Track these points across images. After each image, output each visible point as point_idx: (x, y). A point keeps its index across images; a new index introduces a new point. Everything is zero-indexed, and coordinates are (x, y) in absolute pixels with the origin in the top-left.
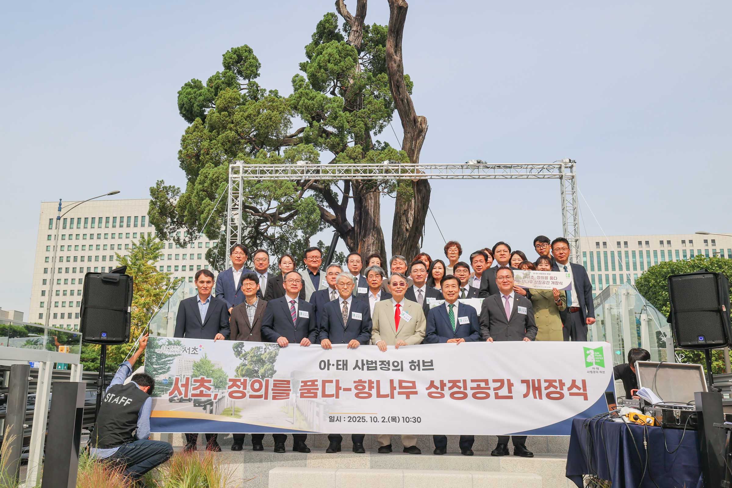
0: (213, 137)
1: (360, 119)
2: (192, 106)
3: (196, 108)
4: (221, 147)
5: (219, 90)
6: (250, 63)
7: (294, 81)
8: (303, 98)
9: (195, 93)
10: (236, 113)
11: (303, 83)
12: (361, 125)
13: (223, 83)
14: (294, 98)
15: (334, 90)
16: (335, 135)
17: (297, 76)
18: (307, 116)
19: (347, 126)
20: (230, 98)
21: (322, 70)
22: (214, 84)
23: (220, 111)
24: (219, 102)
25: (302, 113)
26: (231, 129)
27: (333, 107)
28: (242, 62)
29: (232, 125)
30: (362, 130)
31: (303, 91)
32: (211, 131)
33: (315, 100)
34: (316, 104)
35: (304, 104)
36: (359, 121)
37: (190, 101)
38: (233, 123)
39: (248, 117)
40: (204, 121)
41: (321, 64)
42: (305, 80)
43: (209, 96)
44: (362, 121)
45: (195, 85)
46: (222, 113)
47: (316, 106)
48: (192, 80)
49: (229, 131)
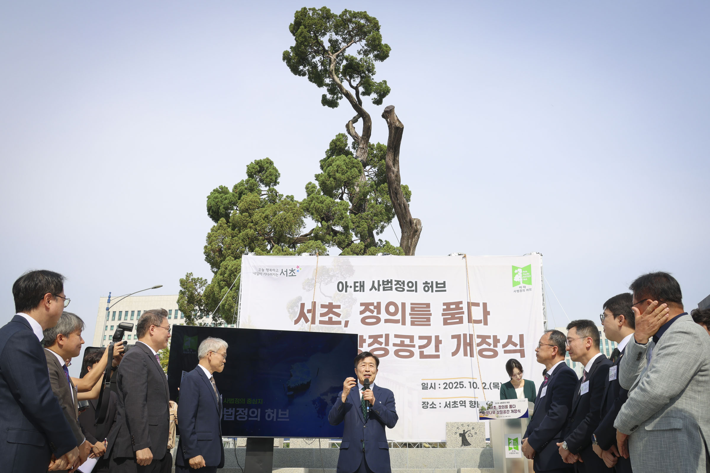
0: (235, 234)
1: (363, 220)
2: (219, 208)
3: (222, 210)
4: (241, 243)
5: (242, 194)
6: (270, 172)
7: (307, 188)
8: (314, 202)
9: (221, 197)
10: (255, 214)
11: (315, 189)
12: (365, 225)
13: (246, 189)
14: (306, 202)
15: (342, 196)
16: (341, 233)
17: (310, 183)
18: (317, 217)
19: (351, 225)
20: (250, 201)
21: (331, 179)
22: (238, 190)
23: (242, 212)
24: (241, 205)
25: (312, 214)
26: (251, 228)
27: (339, 210)
28: (264, 172)
29: (252, 224)
30: (365, 229)
31: (314, 196)
32: (233, 229)
33: (324, 203)
34: (325, 207)
35: (315, 207)
36: (362, 222)
37: (216, 204)
38: (252, 222)
39: (265, 217)
40: (228, 222)
41: (331, 174)
42: (317, 187)
43: (234, 200)
44: (366, 222)
45: (223, 191)
46: (243, 214)
47: (325, 208)
48: (219, 187)
49: (249, 230)
